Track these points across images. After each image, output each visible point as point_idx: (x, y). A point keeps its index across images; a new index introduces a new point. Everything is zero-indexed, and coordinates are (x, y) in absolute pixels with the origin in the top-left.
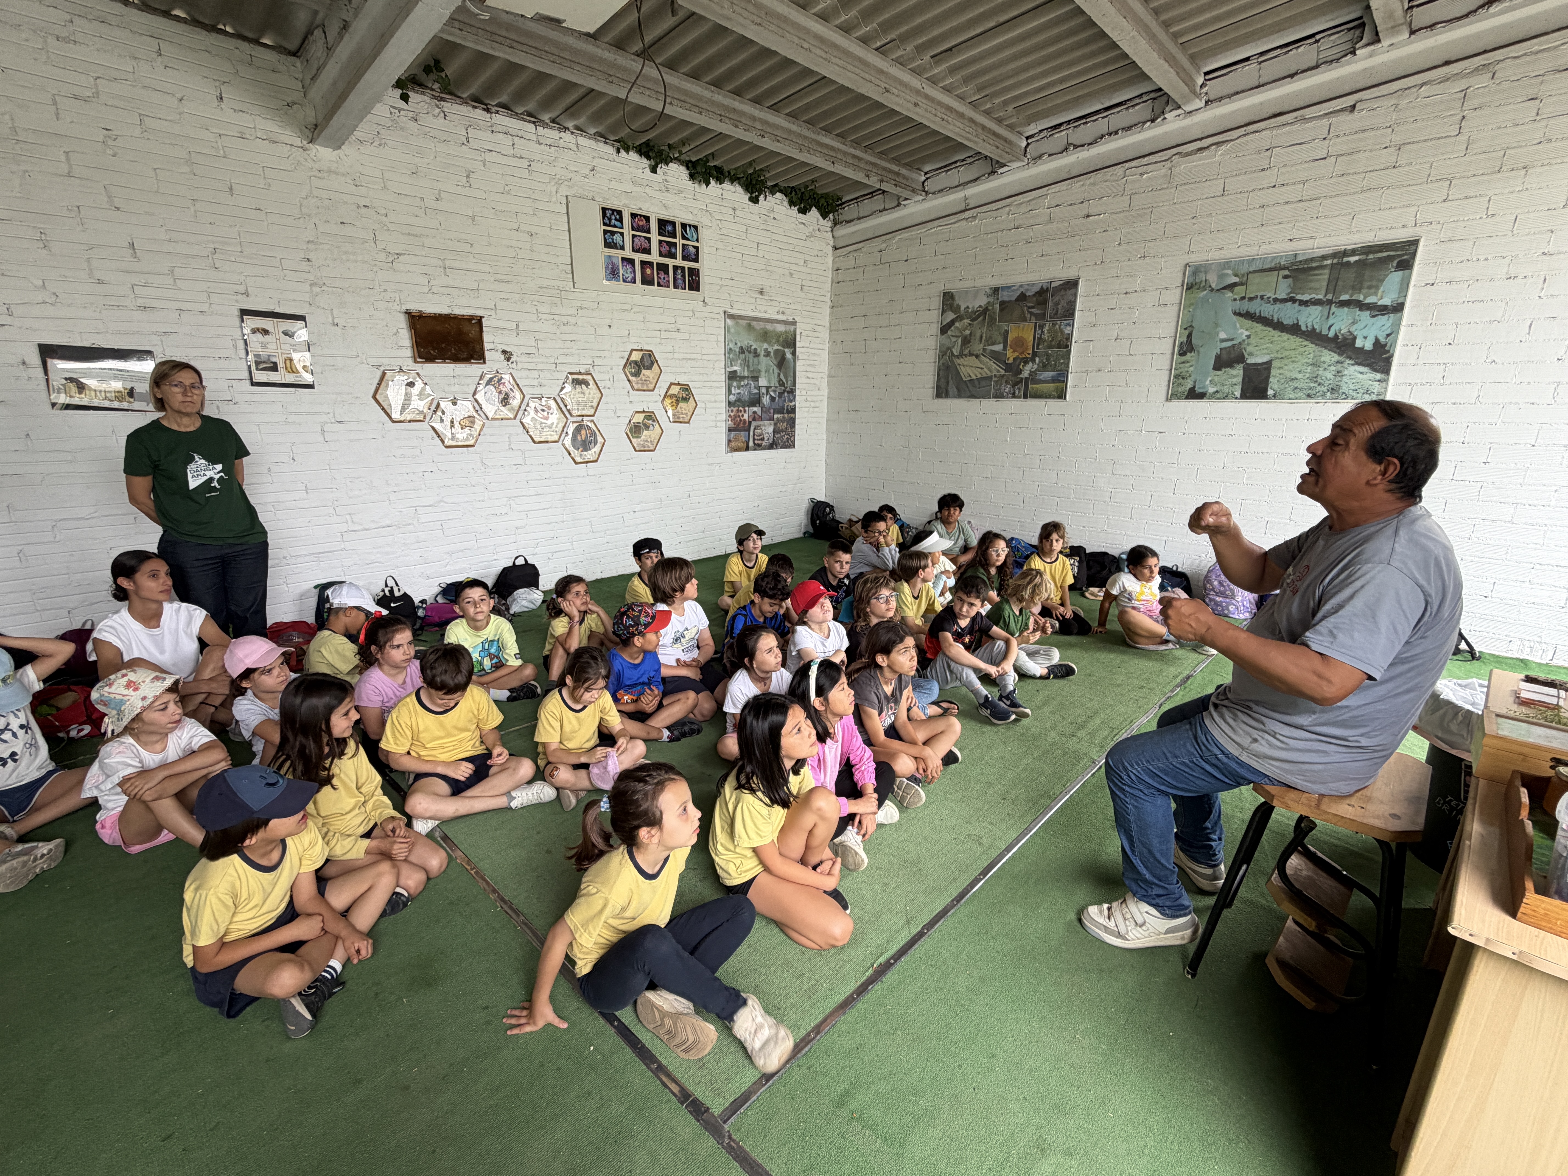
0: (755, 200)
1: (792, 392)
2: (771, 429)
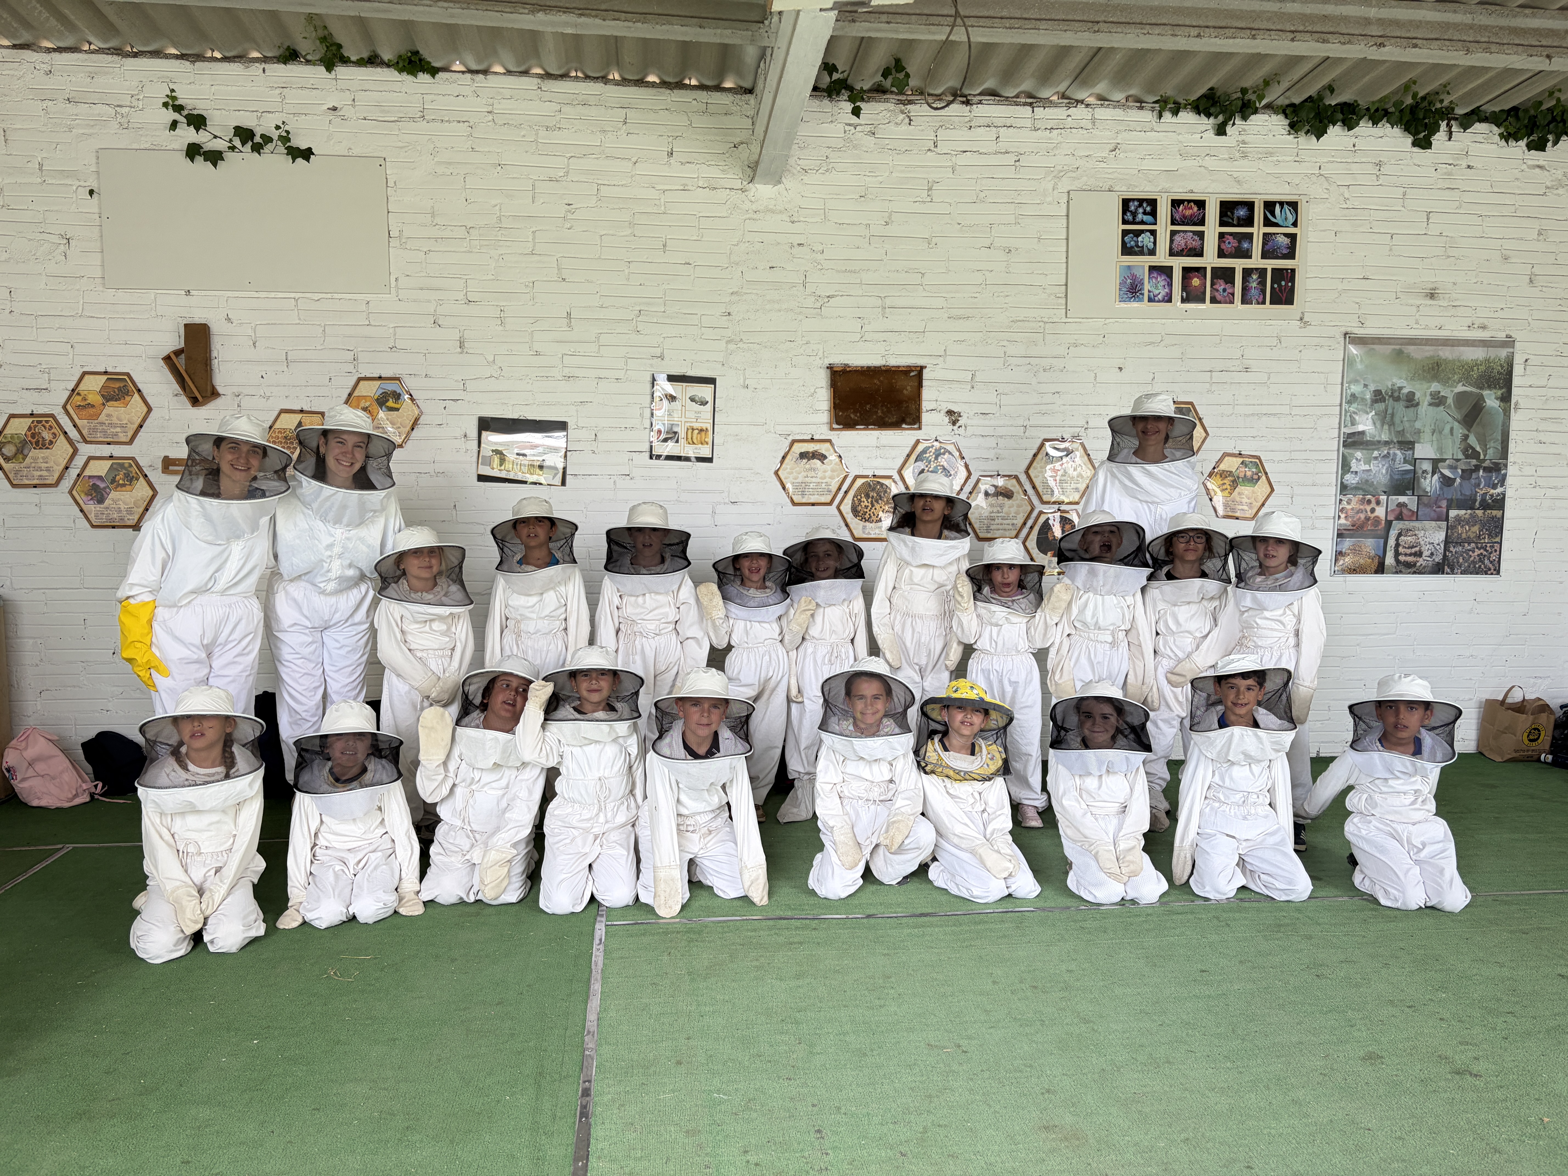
0: (1424, 143)
1: (1497, 469)
2: (1441, 536)
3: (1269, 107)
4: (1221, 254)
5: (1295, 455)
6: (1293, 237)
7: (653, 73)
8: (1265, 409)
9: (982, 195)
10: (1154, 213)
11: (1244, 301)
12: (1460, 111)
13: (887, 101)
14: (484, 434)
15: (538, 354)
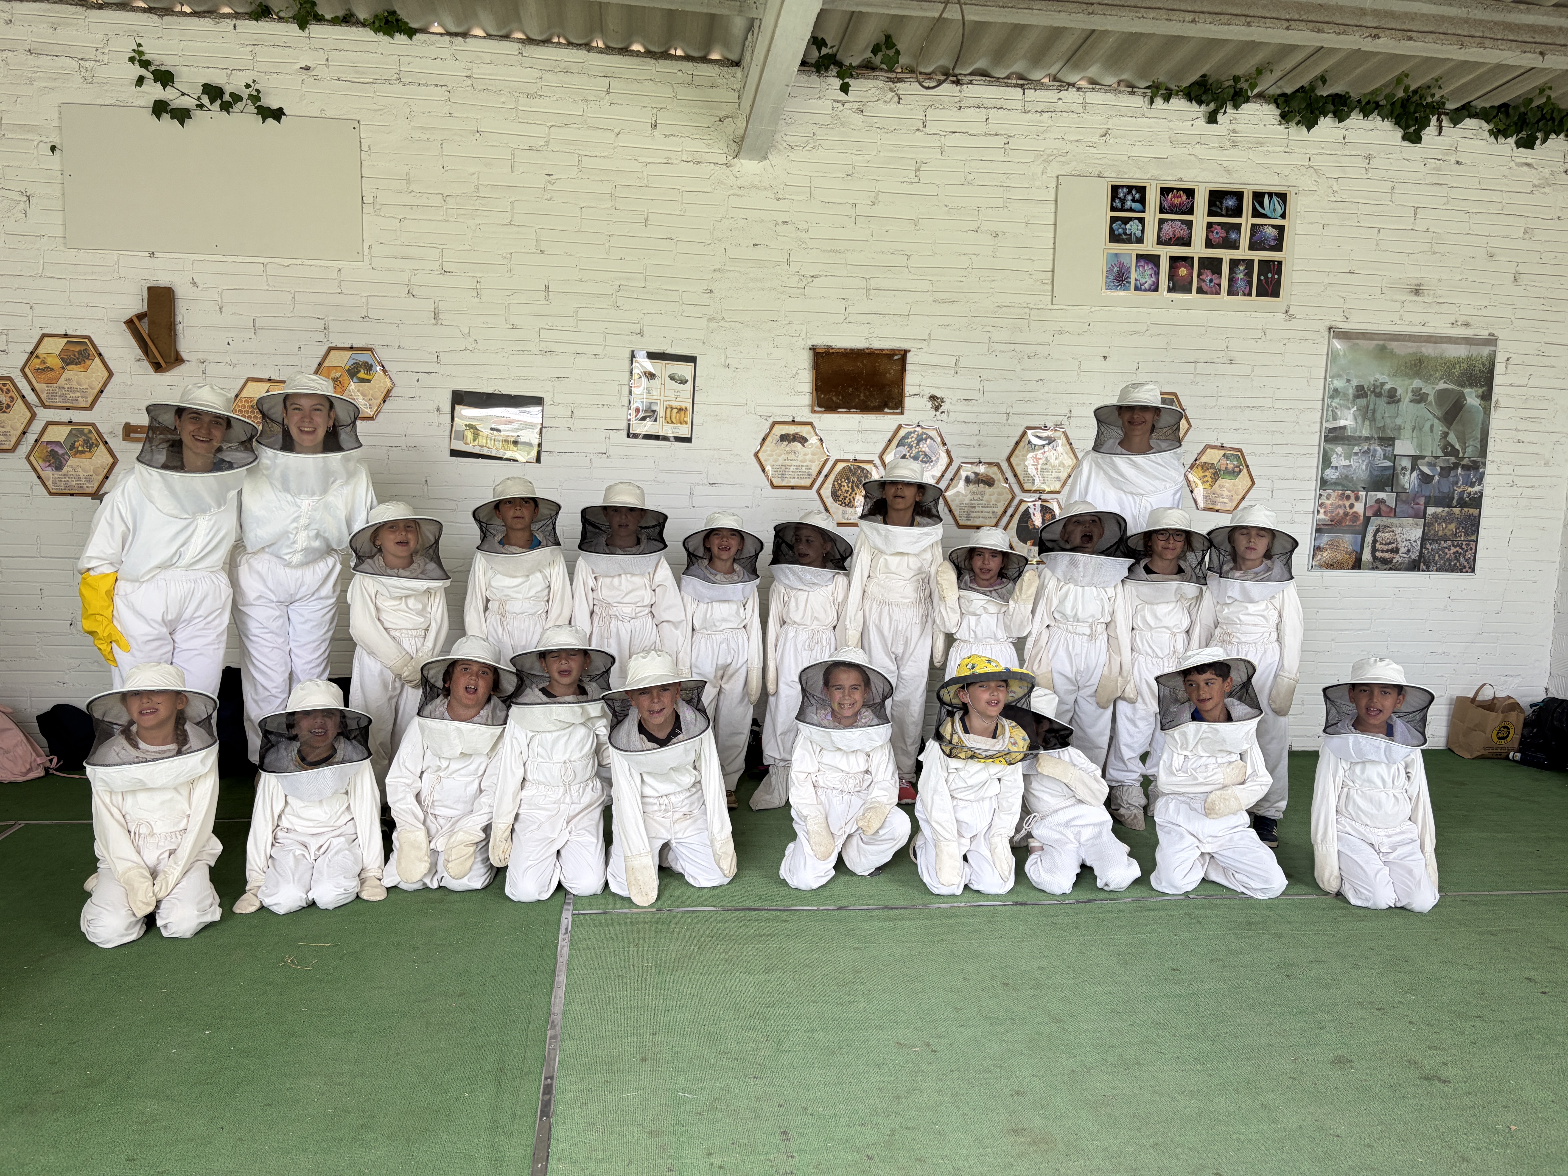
0: (1414, 138)
1: (1476, 467)
2: (1418, 533)
3: (1261, 96)
4: (1209, 244)
5: (1276, 449)
6: (1281, 229)
7: (638, 42)
8: (1247, 402)
9: (970, 177)
10: (1142, 201)
11: (1231, 292)
12: (1451, 106)
13: (876, 78)
14: (457, 407)
15: (514, 327)
